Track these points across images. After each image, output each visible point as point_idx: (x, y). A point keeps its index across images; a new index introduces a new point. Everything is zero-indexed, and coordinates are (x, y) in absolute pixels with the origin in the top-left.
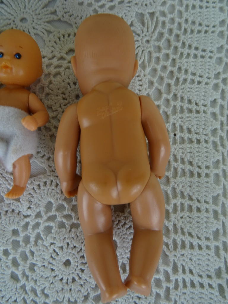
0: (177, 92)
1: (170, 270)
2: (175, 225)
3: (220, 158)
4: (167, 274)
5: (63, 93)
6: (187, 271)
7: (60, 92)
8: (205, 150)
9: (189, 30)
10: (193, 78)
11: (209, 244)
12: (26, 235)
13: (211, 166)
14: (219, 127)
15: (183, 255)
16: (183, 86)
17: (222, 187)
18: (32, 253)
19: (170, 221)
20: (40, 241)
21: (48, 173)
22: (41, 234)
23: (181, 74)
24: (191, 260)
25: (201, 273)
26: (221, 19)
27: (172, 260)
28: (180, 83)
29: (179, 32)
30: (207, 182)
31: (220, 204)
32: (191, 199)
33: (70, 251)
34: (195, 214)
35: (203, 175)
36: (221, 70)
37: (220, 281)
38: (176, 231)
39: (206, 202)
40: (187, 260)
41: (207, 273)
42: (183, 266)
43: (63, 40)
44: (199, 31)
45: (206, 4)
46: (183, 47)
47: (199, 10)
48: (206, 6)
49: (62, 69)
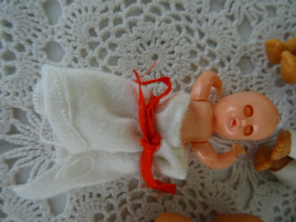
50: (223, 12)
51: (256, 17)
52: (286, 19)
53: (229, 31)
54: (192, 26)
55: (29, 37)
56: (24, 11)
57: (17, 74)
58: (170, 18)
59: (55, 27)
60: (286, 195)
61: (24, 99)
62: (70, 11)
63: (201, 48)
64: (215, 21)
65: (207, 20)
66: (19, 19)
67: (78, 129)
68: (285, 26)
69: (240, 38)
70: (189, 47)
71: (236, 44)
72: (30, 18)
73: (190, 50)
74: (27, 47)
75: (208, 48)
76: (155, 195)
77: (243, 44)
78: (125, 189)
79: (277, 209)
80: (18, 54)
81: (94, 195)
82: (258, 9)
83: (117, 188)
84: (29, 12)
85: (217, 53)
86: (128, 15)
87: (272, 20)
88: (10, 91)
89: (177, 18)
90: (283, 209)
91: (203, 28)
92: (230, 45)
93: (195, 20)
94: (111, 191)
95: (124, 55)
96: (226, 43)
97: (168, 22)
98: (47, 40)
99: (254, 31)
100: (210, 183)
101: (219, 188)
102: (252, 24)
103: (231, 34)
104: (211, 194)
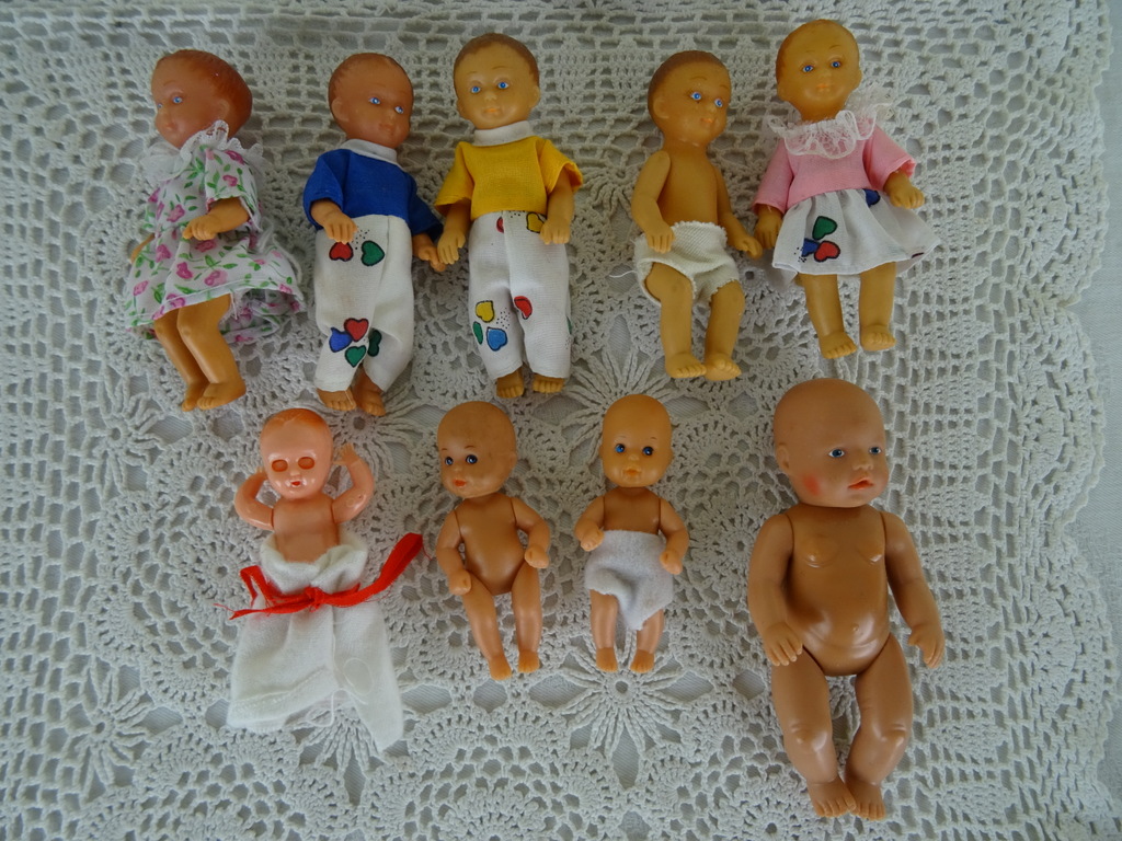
0: (913, 507)
1: (932, 819)
2: (933, 747)
3: (1001, 619)
4: (927, 825)
5: (716, 543)
6: (960, 818)
7: (710, 542)
8: (974, 608)
9: (922, 373)
10: (939, 472)
11: (992, 769)
12: (700, 794)
13: (986, 635)
14: (993, 561)
15: (951, 792)
16: (924, 493)
17: (1006, 670)
18: (715, 821)
19: (924, 741)
20: (722, 801)
21: (716, 689)
22: (724, 789)
23: (917, 471)
24: (965, 798)
25: (983, 818)
26: (982, 336)
27: (933, 803)
28: (918, 489)
29: (902, 381)
30: (980, 665)
31: (1006, 700)
32: (955, 697)
33: (773, 810)
34: (965, 722)
35: (973, 653)
36: (990, 447)
37: (1016, 828)
38: (935, 756)
39: (981, 699)
40: (959, 800)
41: (993, 816)
42: (952, 809)
43: (695, 438)
44: (942, 371)
45: (951, 308)
46: (915, 411)
47: (937, 324)
48: (951, 312)
49: (706, 497)
50: (146, 468)
51: (149, 412)
52: (150, 361)
53: (175, 457)
54: (170, 518)
55: (200, 750)
56: (164, 758)
57: (253, 762)
58: (160, 551)
59: (184, 715)
60: (434, 346)
61: (286, 750)
62: (160, 696)
63: (203, 501)
64: (161, 482)
65: (160, 494)
66: (176, 764)
67: (297, 683)
68: (160, 362)
69: (185, 439)
70: (204, 521)
71: (195, 447)
72: (174, 750)
73: (207, 518)
74: (215, 751)
75: (202, 492)
76: (426, 561)
77: (194, 433)
78: (416, 605)
79: (455, 364)
80: (226, 763)
81: (423, 649)
82: (135, 409)
83: (413, 618)
84: (166, 751)
85: (211, 477)
86: (160, 614)
87: (152, 384)
88: (276, 770)
89: (159, 540)
90: (455, 353)
91: (173, 500)
92: (197, 455)
93: (161, 512)
94: (418, 625)
95: (219, 617)
96: (195, 462)
97: (166, 553)
98: (204, 725)
99: (171, 414)
100: (411, 476)
101: (419, 461)
102: (161, 418)
103: (180, 454)
104: (428, 475)
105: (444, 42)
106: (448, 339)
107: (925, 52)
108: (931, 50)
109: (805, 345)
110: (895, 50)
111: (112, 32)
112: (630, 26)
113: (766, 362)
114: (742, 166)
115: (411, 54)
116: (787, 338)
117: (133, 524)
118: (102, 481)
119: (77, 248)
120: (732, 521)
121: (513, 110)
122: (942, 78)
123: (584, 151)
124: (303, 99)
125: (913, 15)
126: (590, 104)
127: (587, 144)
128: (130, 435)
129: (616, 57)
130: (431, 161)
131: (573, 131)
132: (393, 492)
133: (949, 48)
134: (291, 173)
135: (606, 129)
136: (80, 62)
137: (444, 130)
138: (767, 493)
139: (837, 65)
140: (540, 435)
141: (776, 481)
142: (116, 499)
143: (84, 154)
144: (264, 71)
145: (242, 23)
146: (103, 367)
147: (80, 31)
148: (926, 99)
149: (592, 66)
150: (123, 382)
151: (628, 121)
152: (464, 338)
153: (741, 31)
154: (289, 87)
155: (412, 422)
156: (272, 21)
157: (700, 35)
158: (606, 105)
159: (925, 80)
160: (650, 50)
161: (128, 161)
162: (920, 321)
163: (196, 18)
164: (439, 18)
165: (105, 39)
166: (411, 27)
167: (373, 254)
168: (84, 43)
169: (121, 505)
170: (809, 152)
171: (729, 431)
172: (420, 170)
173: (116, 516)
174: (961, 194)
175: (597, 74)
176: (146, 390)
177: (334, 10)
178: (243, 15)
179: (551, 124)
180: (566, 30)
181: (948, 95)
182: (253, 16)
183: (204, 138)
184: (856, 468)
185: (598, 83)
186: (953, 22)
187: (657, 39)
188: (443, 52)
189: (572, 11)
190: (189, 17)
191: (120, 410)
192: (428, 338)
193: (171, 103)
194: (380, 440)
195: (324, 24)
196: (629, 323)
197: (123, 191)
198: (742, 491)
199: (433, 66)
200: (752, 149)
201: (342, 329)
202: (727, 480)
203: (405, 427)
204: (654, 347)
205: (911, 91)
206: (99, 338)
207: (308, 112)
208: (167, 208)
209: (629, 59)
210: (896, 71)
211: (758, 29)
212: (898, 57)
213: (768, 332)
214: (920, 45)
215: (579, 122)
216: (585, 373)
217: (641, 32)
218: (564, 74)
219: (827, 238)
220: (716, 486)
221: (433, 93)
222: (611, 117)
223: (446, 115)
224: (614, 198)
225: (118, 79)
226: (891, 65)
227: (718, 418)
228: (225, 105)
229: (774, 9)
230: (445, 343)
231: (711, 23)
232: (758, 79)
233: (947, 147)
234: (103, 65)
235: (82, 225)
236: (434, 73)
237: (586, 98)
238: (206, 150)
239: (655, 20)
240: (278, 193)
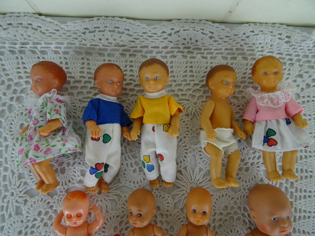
0: (295, 227)
10: (305, 214)
16: (299, 222)
23: (297, 213)
28: (297, 220)
43: (219, 200)
44: (306, 177)
45: (309, 154)
46: (296, 191)
47: (305, 160)
48: (310, 156)
49: (222, 222)
50: (22, 207)
51: (25, 186)
53: (33, 203)
54: (30, 225)
60: (127, 164)
63: (42, 220)
64: (28, 212)
69: (37, 197)
70: (42, 227)
71: (40, 200)
73: (44, 226)
75: (42, 216)
77: (40, 195)
79: (134, 171)
82: (20, 185)
85: (46, 211)
87: (27, 176)
89: (26, 234)
90: (135, 167)
91: (32, 219)
92: (41, 203)
93: (27, 223)
96: (40, 205)
99: (32, 187)
100: (117, 212)
101: (120, 207)
102: (29, 188)
103: (35, 202)
104: (123, 212)
105: (135, 55)
106: (132, 161)
107: (301, 63)
108: (303, 62)
109: (258, 167)
110: (291, 62)
111: (20, 50)
112: (199, 51)
113: (245, 173)
114: (237, 102)
115: (124, 59)
116: (252, 164)
117: (17, 228)
118: (7, 211)
119: (3, 126)
120: (231, 231)
121: (160, 87)
122: (307, 72)
123: (182, 95)
124: (85, 75)
125: (297, 50)
126: (185, 78)
127: (184, 92)
128: (18, 195)
129: (195, 62)
130: (129, 98)
131: (179, 88)
132: (110, 218)
133: (309, 62)
134: (80, 100)
135: (190, 87)
136: (8, 59)
137: (134, 87)
138: (244, 221)
139: (276, 73)
140: (164, 197)
141: (247, 216)
142: (11, 218)
143: (7, 92)
144: (72, 64)
145: (65, 48)
146: (10, 169)
147: (9, 49)
148: (301, 79)
149: (186, 65)
150: (16, 175)
151: (198, 84)
152: (138, 161)
153: (238, 54)
154: (80, 70)
155: (118, 192)
156: (76, 47)
157: (224, 55)
158: (190, 79)
159: (301, 73)
160: (207, 60)
161: (23, 95)
162: (299, 159)
163: (49, 46)
164: (134, 47)
165: (17, 52)
166: (124, 50)
167: (107, 138)
168: (10, 53)
169: (13, 220)
170: (265, 105)
171: (231, 197)
172: (125, 100)
173: (11, 224)
174: (313, 114)
175: (188, 68)
176: (24, 178)
177: (97, 44)
178: (65, 45)
179: (171, 85)
180: (177, 52)
181: (309, 78)
182: (69, 46)
183: (47, 95)
184: (282, 226)
185: (188, 71)
186: (311, 53)
187: (209, 56)
188: (135, 59)
189: (180, 46)
190: (47, 46)
191: (15, 185)
192: (125, 161)
193: (36, 81)
194: (107, 198)
195: (94, 49)
196: (196, 157)
197: (20, 106)
198: (235, 220)
199: (131, 64)
200: (241, 96)
201: (94, 167)
202: (230, 216)
203: (116, 194)
204: (205, 166)
205: (296, 76)
206: (9, 159)
207: (87, 79)
208: (33, 119)
209: (199, 63)
210: (291, 69)
211: (244, 54)
212: (292, 64)
213: (245, 162)
214: (299, 60)
215: (181, 85)
216: (181, 175)
217: (203, 53)
218: (177, 68)
219: (272, 137)
220: (226, 218)
221: (131, 73)
222: (192, 83)
223: (135, 81)
224: (193, 112)
225: (21, 66)
226: (289, 67)
227: (227, 193)
228: (56, 82)
229: (250, 47)
230: (131, 163)
231: (228, 51)
232: (244, 71)
233: (309, 96)
234: (16, 61)
235: (5, 118)
236: (131, 66)
237: (184, 76)
238: (48, 99)
239: (208, 49)
240: (75, 108)
